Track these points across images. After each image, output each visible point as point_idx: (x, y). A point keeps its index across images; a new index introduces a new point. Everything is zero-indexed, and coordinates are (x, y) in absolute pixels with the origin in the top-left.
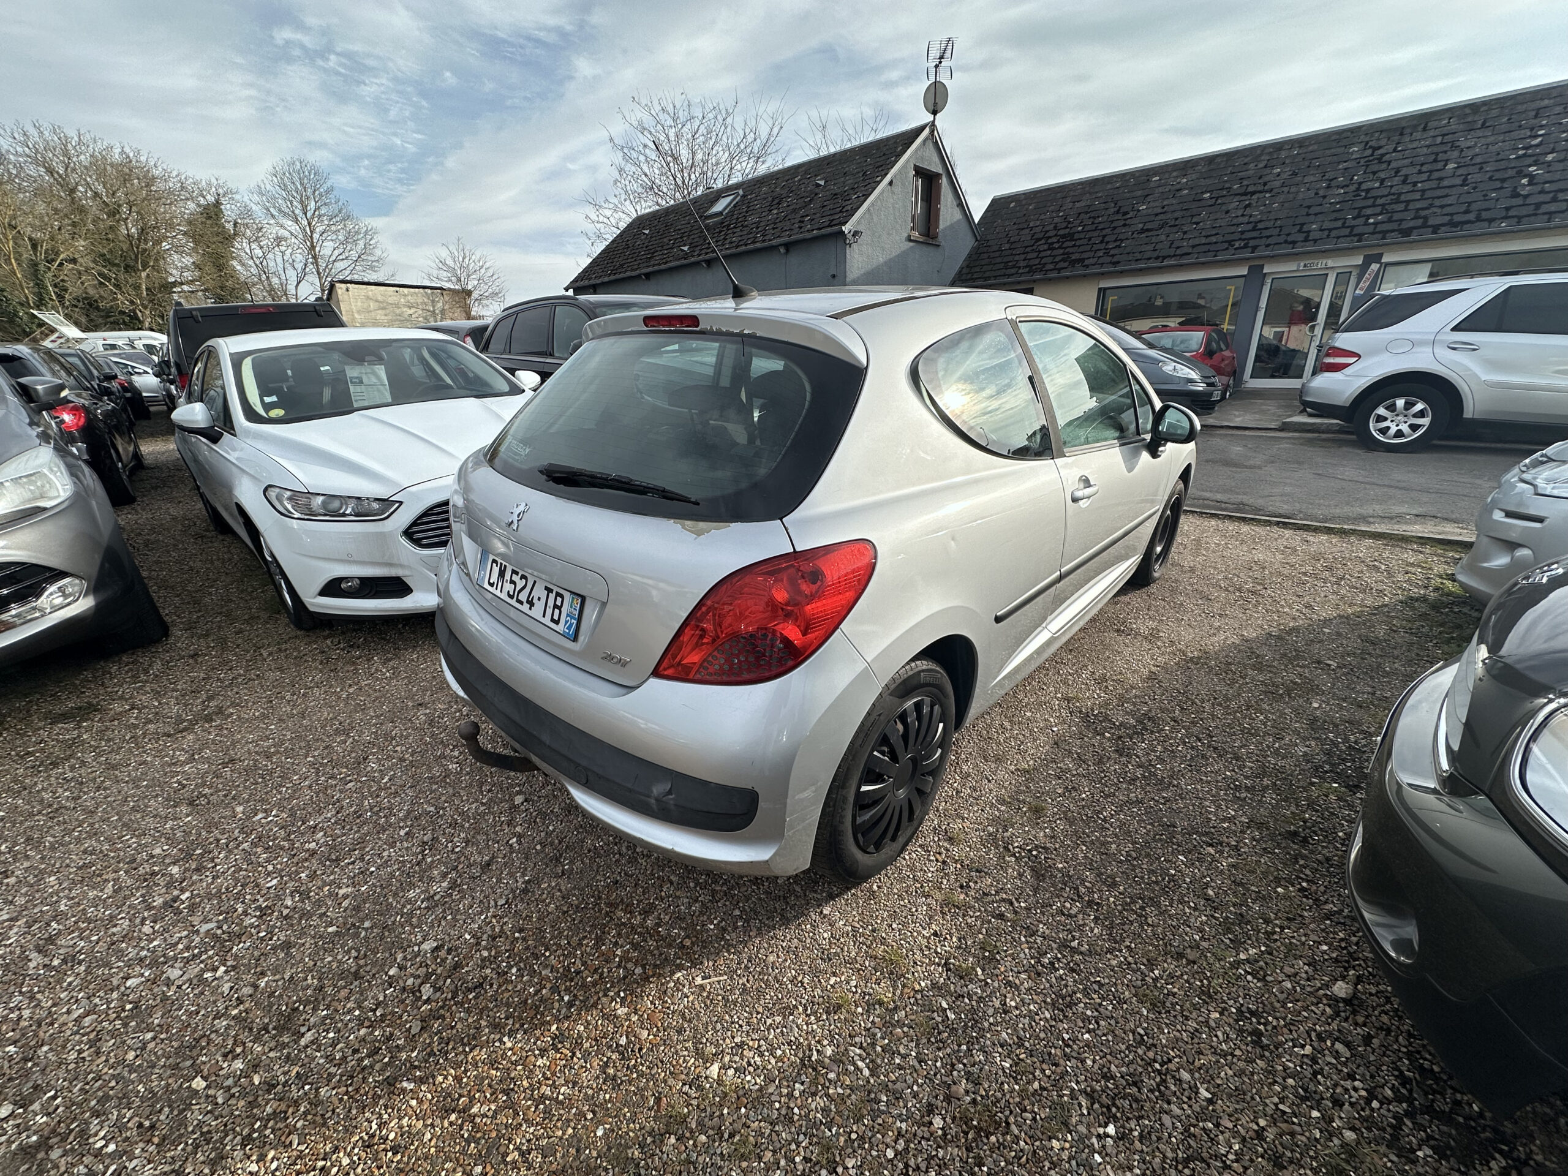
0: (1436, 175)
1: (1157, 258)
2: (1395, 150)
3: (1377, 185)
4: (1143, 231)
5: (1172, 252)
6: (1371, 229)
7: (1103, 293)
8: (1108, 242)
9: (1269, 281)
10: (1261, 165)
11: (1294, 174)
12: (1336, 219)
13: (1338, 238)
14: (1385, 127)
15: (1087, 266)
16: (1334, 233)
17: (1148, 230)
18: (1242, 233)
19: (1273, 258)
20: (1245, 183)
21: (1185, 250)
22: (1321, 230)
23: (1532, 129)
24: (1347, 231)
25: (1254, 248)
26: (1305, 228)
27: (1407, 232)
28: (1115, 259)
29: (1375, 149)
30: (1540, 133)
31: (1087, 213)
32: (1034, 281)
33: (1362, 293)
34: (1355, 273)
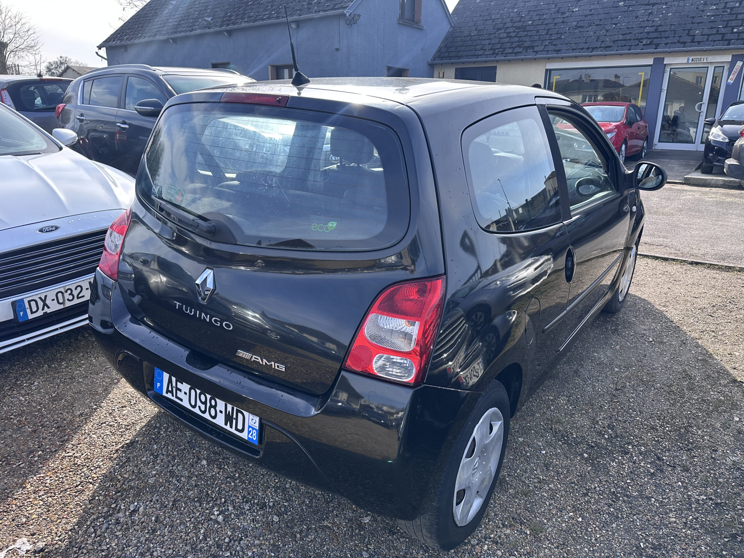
1: (588, 49)
4: (577, 27)
5: (598, 44)
6: (735, 36)
7: (549, 72)
8: (551, 35)
9: (668, 69)
12: (712, 28)
13: (714, 41)
15: (537, 52)
16: (711, 38)
17: (582, 27)
18: (648, 33)
19: (670, 53)
21: (608, 44)
22: (702, 35)
24: (720, 37)
25: (657, 46)
26: (692, 33)
28: (557, 48)
31: (534, 11)
32: (497, 61)
33: (732, 82)
34: (726, 68)
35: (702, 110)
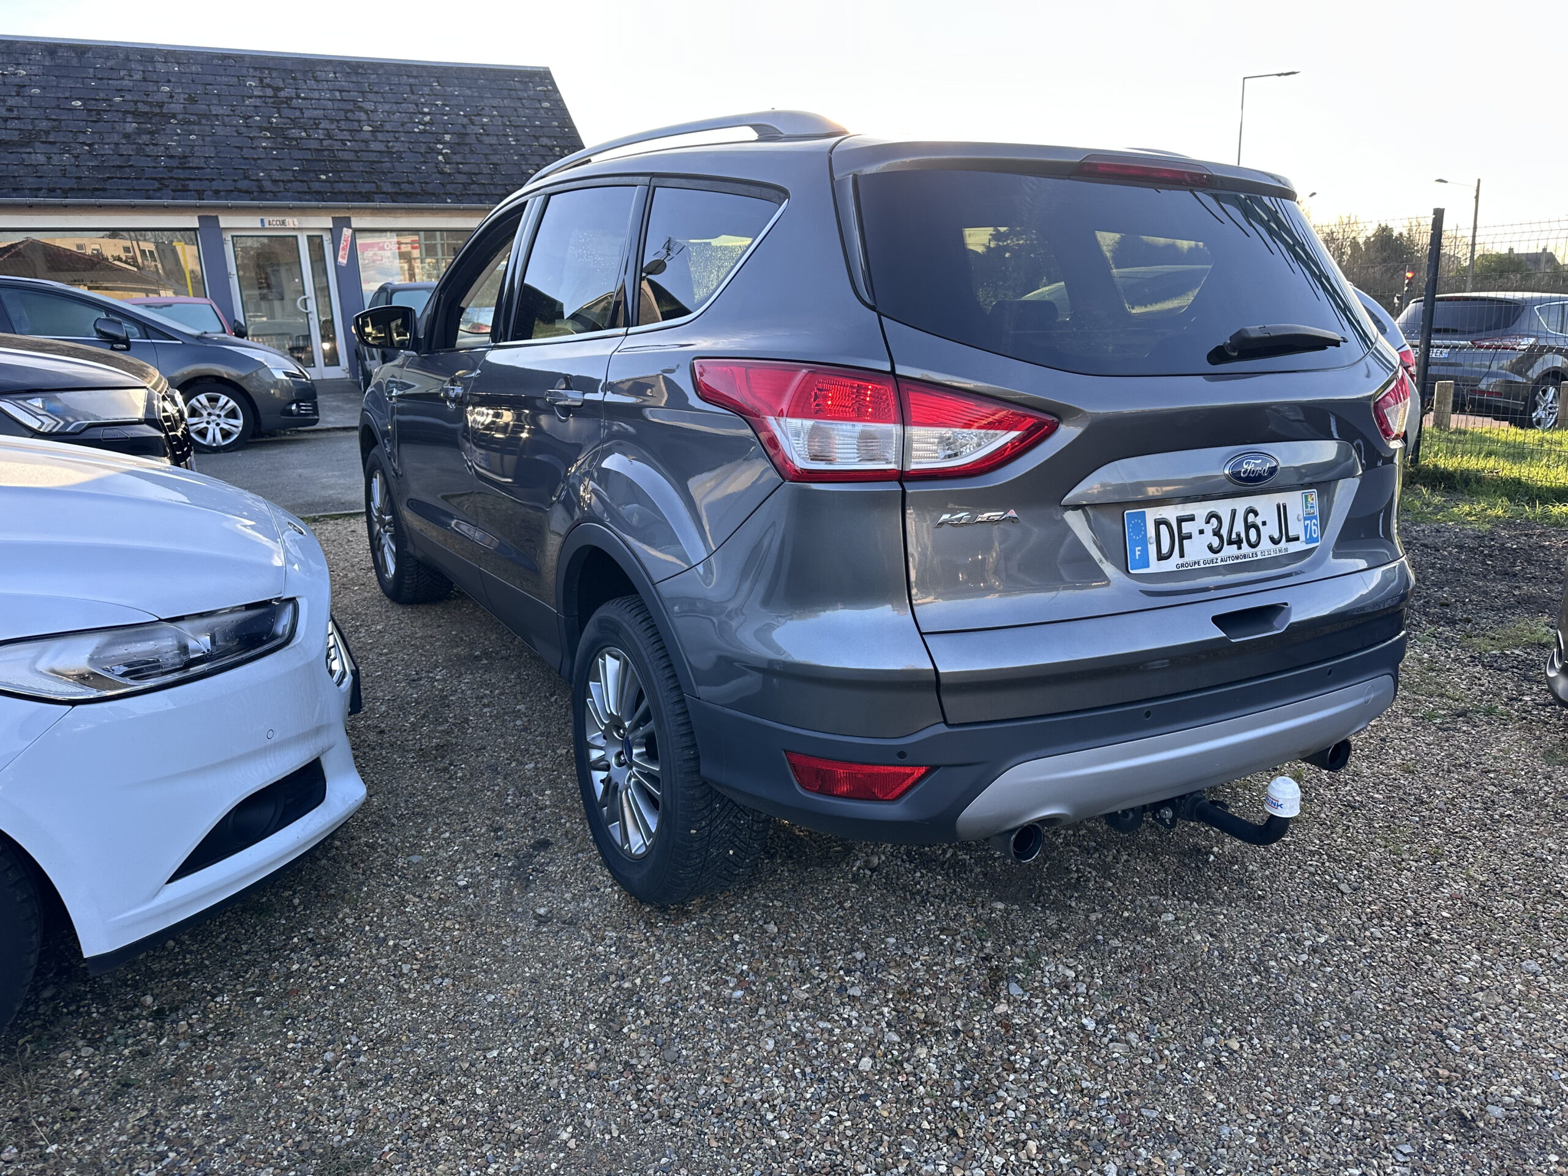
0: (358, 136)
1: (51, 190)
2: (298, 97)
3: (304, 134)
5: (71, 183)
6: (327, 187)
9: (228, 237)
10: (138, 76)
11: (192, 100)
12: (281, 170)
13: (297, 193)
14: (271, 65)
18: (170, 169)
19: (226, 210)
20: (128, 97)
21: (95, 184)
22: (272, 181)
23: (417, 105)
24: (303, 187)
26: (251, 176)
27: (367, 197)
29: (277, 89)
30: (426, 110)
33: (345, 261)
34: (327, 238)
35: (309, 309)
